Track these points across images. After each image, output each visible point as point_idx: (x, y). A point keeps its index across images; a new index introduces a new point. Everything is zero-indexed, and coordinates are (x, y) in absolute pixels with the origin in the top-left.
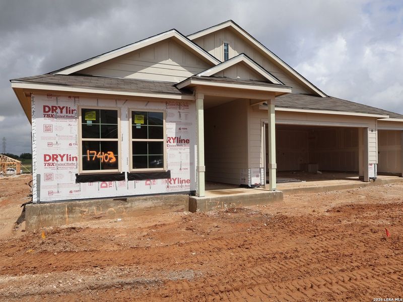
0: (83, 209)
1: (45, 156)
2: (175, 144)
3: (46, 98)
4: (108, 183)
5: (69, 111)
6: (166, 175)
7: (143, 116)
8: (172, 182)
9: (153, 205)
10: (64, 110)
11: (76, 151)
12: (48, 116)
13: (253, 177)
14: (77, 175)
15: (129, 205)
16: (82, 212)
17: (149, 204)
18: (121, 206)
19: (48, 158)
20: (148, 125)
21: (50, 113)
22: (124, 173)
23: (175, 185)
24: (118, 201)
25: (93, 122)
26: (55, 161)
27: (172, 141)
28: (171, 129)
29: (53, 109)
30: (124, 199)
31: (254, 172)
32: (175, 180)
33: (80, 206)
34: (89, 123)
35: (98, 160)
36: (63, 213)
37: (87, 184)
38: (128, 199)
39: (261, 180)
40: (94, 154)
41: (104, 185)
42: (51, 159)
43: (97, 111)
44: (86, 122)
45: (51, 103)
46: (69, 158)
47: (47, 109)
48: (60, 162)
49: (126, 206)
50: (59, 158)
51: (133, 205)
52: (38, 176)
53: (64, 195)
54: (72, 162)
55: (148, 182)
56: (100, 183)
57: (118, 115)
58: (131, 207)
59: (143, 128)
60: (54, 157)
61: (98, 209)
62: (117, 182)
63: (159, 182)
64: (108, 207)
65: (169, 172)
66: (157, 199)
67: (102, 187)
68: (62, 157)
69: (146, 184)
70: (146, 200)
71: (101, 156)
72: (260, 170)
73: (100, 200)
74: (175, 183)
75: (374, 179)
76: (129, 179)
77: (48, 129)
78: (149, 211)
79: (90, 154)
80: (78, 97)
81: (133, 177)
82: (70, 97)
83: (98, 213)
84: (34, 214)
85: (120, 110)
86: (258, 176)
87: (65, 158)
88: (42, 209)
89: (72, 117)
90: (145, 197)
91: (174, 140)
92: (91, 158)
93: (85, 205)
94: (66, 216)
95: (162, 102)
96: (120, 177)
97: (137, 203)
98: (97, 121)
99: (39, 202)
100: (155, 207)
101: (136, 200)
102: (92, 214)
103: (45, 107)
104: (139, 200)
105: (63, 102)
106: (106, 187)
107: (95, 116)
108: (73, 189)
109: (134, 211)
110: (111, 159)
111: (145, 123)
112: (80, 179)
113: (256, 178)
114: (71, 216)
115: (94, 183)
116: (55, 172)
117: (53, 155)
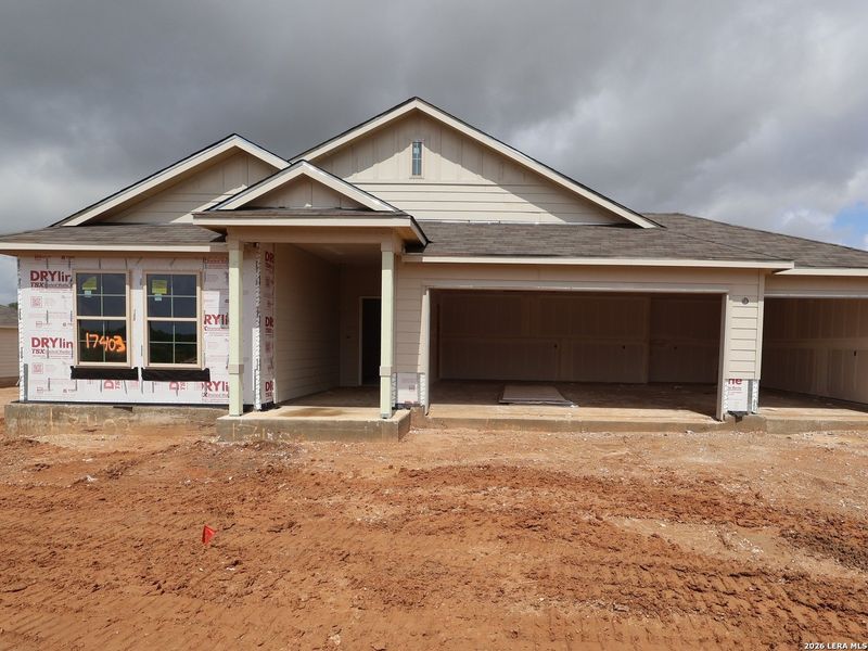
0: (73, 417)
1: (33, 339)
2: (219, 326)
3: (33, 260)
4: (114, 381)
5: (63, 278)
6: (203, 376)
7: (165, 282)
8: (213, 387)
9: (172, 421)
10: (56, 277)
11: (71, 335)
12: (37, 285)
13: (403, 388)
14: (72, 367)
15: (135, 417)
16: (71, 420)
17: (166, 418)
18: (124, 417)
19: (36, 342)
20: (172, 296)
21: (39, 281)
22: (136, 369)
23: (218, 393)
24: (119, 410)
25: (93, 292)
26: (45, 348)
27: (213, 321)
28: (211, 301)
29: (43, 275)
30: (128, 407)
31: (404, 381)
32: (217, 385)
33: (68, 411)
34: (88, 293)
35: (100, 347)
36: (48, 419)
37: (86, 381)
38: (135, 408)
39: (419, 395)
40: (95, 339)
41: (109, 384)
42: (41, 343)
43: (98, 275)
44: (83, 292)
45: (40, 267)
46: (64, 344)
47: (35, 276)
48: (51, 349)
49: (131, 418)
50: (50, 344)
51: (142, 418)
52: (26, 366)
53: (56, 395)
54: (66, 349)
55: (174, 385)
56: (104, 381)
57: (127, 281)
58: (138, 421)
59: (166, 301)
60: (44, 342)
61: (92, 418)
62: (127, 381)
63: (191, 385)
64: (106, 417)
65: (207, 370)
66: (180, 412)
67: (105, 387)
68: (54, 342)
69: (171, 388)
70: (161, 412)
71: (105, 342)
72: (418, 378)
73: (95, 406)
74: (217, 389)
75: (738, 417)
76: (145, 378)
77: (36, 303)
78: (164, 429)
79: (90, 339)
80: (73, 257)
81: (150, 375)
82: (63, 257)
83: (91, 425)
84: (13, 416)
85: (130, 273)
86: (412, 388)
87: (58, 343)
88: (23, 410)
89: (66, 286)
90: (159, 408)
91: (216, 319)
92: (91, 344)
93: (75, 410)
94: (51, 423)
95: (196, 258)
96: (130, 374)
97: (147, 416)
98: (98, 291)
99: (26, 401)
100: (175, 424)
101: (146, 411)
102: (84, 425)
103: (32, 272)
104: (151, 411)
105: (55, 266)
106: (112, 387)
107: (95, 283)
108: (67, 387)
109: (143, 427)
110: (118, 347)
111: (169, 293)
112: (77, 373)
113: (407, 391)
114: (57, 424)
115: (95, 381)
116: (45, 362)
117: (43, 339)
